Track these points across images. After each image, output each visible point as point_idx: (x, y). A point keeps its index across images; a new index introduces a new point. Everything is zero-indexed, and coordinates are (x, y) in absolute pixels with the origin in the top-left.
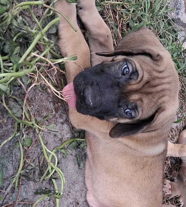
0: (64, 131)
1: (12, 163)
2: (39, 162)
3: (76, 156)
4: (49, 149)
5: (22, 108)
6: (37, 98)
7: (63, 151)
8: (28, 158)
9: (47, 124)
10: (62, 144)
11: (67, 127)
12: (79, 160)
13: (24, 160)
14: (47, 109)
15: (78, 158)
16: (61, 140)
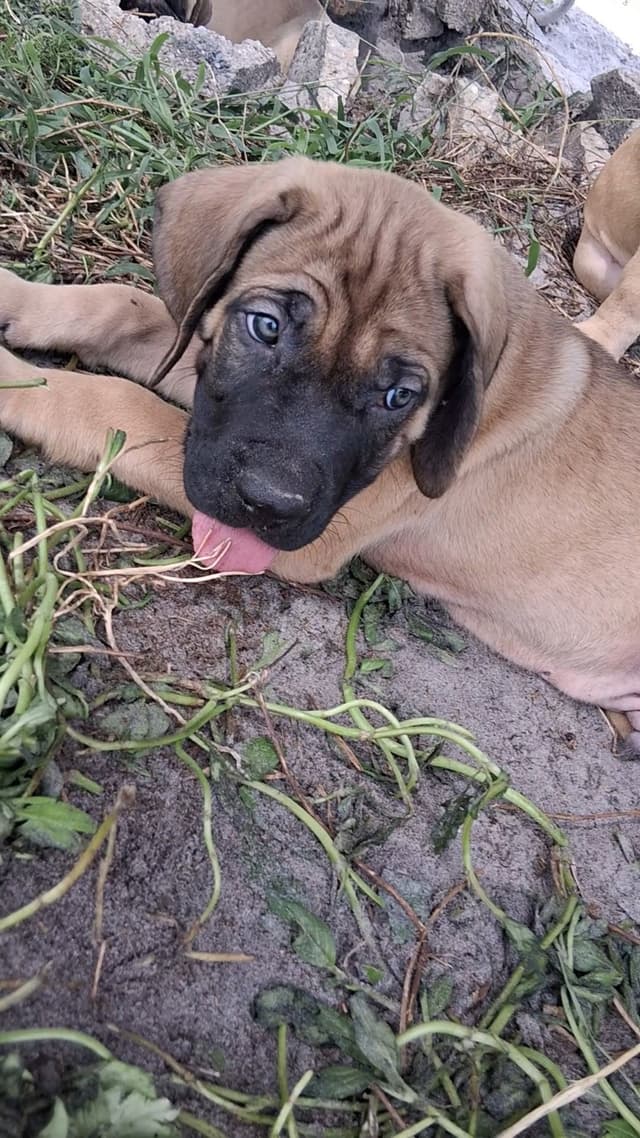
0: (312, 621)
1: (292, 853)
2: (348, 767)
3: (412, 637)
4: (330, 704)
5: (150, 700)
6: (155, 634)
7: (367, 667)
8: (311, 790)
9: (254, 657)
10: (346, 654)
11: (305, 603)
12: (430, 636)
13: (309, 809)
14: (210, 624)
15: (424, 634)
16: (330, 647)
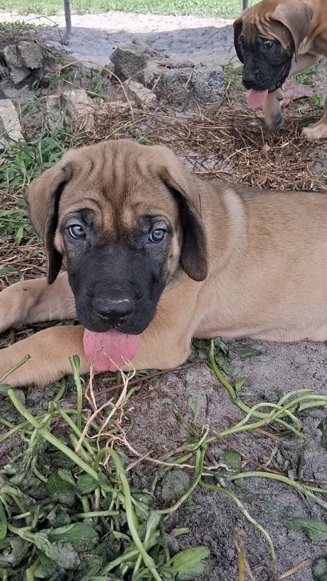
0: (200, 381)
1: (275, 496)
2: (265, 438)
3: (243, 359)
5: (172, 469)
6: (146, 436)
7: (238, 387)
8: (261, 460)
9: (190, 416)
10: (225, 386)
11: (190, 375)
12: (250, 353)
13: (268, 469)
14: (163, 414)
15: (248, 354)
16: (216, 388)
